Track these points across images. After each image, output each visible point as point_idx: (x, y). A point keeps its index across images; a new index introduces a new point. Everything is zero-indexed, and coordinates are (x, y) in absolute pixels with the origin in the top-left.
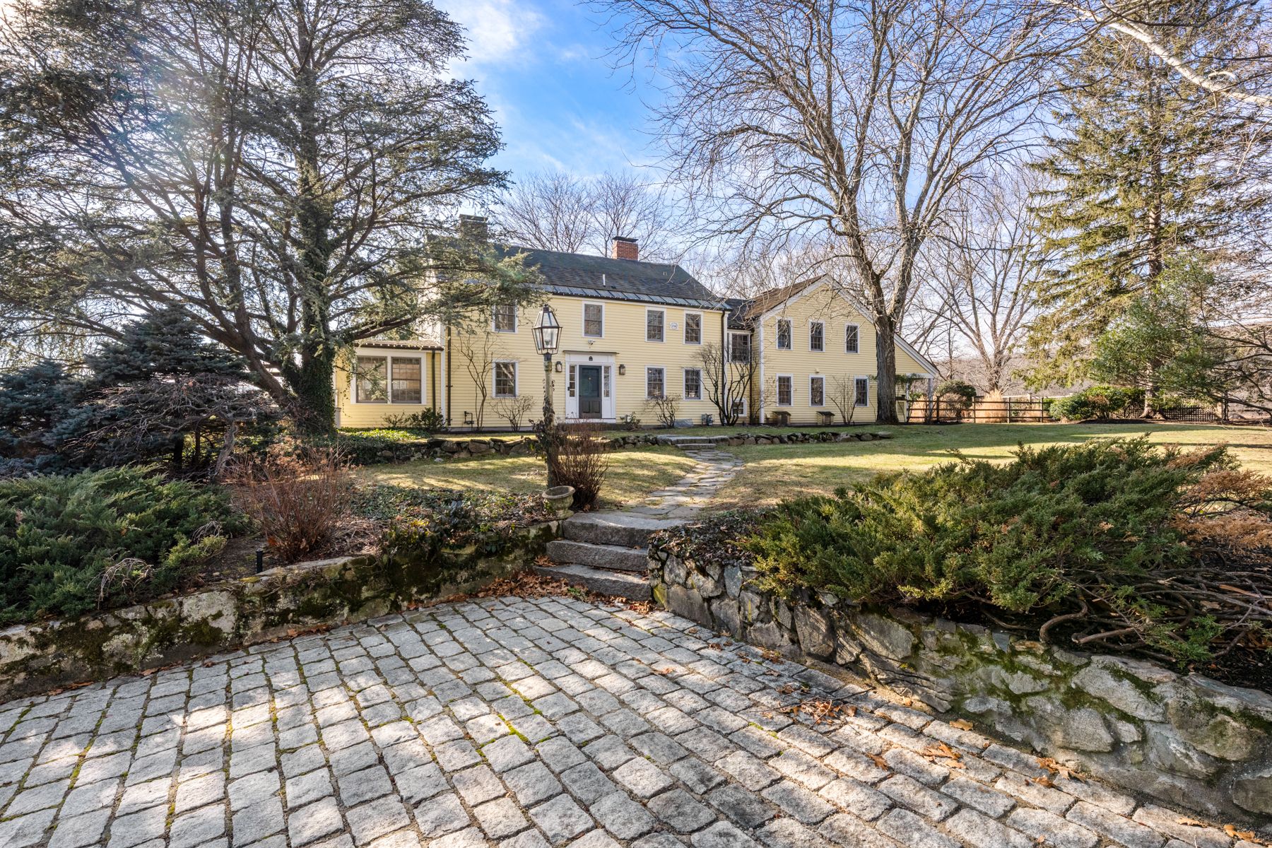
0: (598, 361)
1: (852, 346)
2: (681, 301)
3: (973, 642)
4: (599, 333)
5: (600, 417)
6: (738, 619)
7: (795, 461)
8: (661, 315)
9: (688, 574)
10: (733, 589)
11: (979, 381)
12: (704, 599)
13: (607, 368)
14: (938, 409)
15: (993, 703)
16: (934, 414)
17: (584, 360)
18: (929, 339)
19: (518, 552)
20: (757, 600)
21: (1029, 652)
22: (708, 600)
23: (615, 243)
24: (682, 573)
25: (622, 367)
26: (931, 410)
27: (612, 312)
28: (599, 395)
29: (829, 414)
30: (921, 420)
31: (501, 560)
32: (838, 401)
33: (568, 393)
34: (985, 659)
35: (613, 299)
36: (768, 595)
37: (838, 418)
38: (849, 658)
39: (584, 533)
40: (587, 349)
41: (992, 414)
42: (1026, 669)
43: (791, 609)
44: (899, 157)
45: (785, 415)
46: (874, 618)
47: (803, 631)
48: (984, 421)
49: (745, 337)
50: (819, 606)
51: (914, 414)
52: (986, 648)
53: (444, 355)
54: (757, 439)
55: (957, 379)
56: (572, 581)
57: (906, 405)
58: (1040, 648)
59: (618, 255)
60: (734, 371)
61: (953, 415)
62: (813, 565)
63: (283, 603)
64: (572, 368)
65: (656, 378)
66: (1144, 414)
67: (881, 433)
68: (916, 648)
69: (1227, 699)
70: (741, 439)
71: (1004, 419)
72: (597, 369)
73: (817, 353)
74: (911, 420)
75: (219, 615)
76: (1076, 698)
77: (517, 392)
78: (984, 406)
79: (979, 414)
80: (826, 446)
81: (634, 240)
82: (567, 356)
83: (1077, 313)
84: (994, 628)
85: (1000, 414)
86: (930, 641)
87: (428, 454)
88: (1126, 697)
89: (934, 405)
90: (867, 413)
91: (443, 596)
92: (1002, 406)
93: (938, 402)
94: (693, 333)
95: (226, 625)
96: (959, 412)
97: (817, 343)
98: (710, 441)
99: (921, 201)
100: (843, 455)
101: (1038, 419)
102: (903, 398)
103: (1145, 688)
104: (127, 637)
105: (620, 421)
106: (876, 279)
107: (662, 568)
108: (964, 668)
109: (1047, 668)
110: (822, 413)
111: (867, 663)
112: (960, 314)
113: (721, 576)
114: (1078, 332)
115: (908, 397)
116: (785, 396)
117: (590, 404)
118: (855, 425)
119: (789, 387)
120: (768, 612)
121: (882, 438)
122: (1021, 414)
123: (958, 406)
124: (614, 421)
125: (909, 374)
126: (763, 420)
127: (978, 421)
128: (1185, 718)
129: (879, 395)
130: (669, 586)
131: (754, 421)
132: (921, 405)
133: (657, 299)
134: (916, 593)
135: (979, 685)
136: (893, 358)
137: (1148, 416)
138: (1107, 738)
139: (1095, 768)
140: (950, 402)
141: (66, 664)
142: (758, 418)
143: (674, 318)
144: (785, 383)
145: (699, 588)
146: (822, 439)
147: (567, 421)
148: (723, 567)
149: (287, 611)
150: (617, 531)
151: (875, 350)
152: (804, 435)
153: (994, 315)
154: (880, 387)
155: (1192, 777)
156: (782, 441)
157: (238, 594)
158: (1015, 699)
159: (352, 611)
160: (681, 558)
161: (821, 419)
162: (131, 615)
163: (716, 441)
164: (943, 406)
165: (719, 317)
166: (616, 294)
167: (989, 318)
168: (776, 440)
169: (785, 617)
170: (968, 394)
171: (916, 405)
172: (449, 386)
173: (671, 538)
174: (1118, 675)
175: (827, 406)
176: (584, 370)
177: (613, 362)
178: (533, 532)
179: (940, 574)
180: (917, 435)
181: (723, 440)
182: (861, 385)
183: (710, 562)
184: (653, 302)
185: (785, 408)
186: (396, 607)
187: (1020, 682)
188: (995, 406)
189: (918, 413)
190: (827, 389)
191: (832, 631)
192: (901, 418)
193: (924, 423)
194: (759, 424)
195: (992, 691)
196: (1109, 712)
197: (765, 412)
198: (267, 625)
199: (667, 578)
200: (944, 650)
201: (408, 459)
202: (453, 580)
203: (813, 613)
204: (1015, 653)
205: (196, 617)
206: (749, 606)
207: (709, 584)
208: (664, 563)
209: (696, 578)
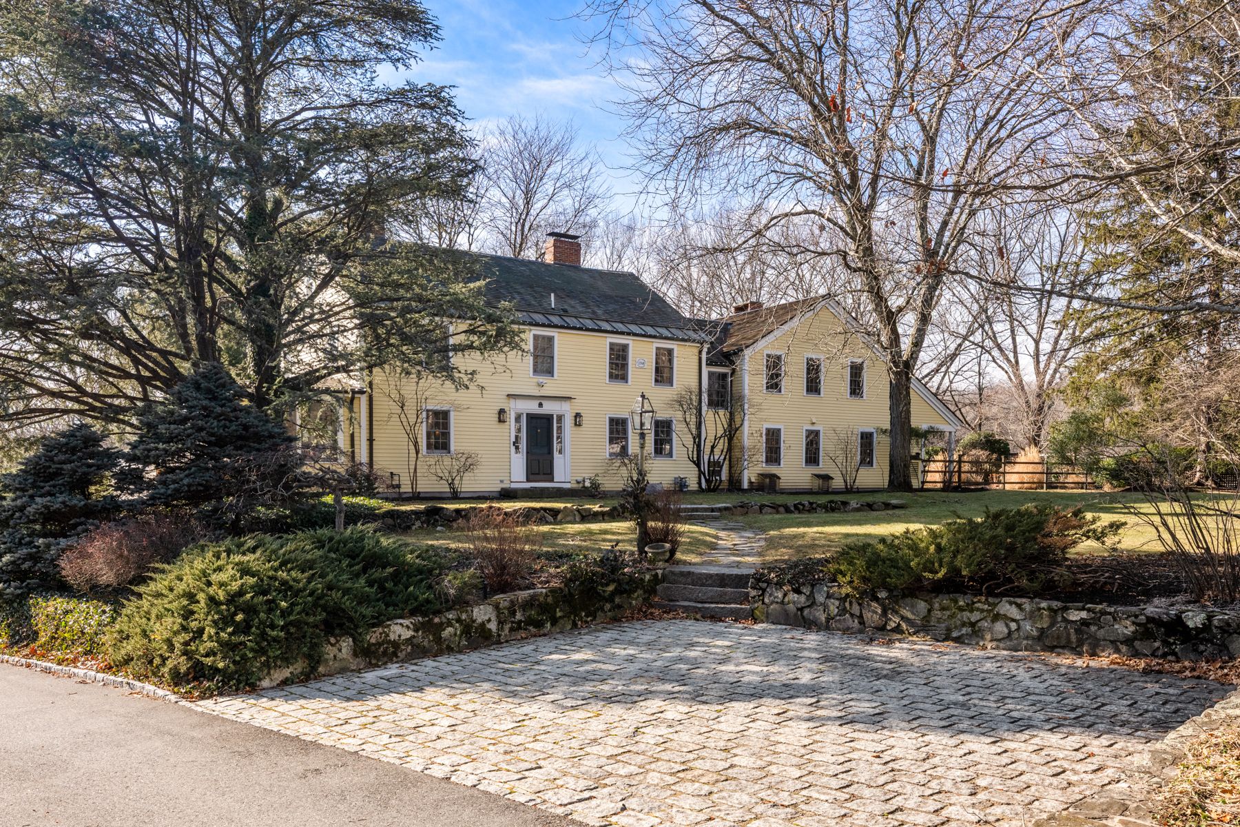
0: (549, 408)
1: (856, 388)
2: (650, 330)
3: (956, 602)
4: (550, 372)
5: (552, 480)
6: (823, 618)
7: (815, 529)
8: (625, 348)
9: (785, 595)
10: (820, 598)
11: (1016, 431)
12: (798, 609)
13: (560, 418)
14: (959, 472)
15: (964, 631)
16: (955, 479)
17: (532, 407)
18: (953, 368)
19: (640, 592)
20: (837, 603)
21: (979, 601)
22: (801, 609)
23: (551, 240)
24: (780, 595)
25: (578, 415)
26: (951, 473)
27: (566, 344)
28: (550, 452)
29: (827, 478)
30: (939, 486)
31: (629, 597)
32: (839, 460)
33: (513, 448)
34: (961, 609)
35: (568, 328)
36: (843, 600)
37: (838, 483)
38: (893, 625)
39: (681, 579)
40: (536, 392)
41: (1026, 478)
42: (978, 609)
43: (860, 604)
44: (921, 165)
45: (774, 478)
46: (908, 600)
47: (867, 615)
48: (1016, 487)
49: (724, 376)
50: (876, 599)
51: (930, 477)
52: (961, 603)
53: (364, 399)
54: (762, 507)
55: (986, 429)
56: (686, 609)
57: (921, 465)
58: (983, 599)
59: (555, 258)
60: (714, 423)
61: (980, 479)
62: (875, 576)
63: (519, 616)
64: (518, 419)
65: (618, 428)
66: (1196, 480)
67: (894, 502)
68: (929, 611)
69: (1044, 604)
70: (744, 508)
71: (1040, 484)
72: (548, 418)
73: (813, 397)
74: (927, 486)
75: (489, 620)
76: (997, 617)
77: (452, 448)
78: (1018, 468)
79: (1009, 478)
80: (836, 516)
81: (576, 237)
82: (512, 401)
83: (1126, 353)
84: (965, 594)
85: (1036, 478)
86: (937, 606)
87: (428, 523)
88: (1013, 612)
89: (955, 466)
90: (876, 476)
91: (598, 620)
92: (1039, 468)
93: (960, 462)
94: (663, 374)
95: (493, 626)
96: (987, 474)
97: (813, 386)
98: (713, 510)
99: (945, 224)
100: (860, 524)
101: (1081, 485)
102: (917, 456)
103: (1019, 606)
104: (450, 629)
105: (575, 486)
106: (890, 318)
107: (763, 594)
108: (952, 616)
109: (986, 607)
110: (818, 476)
111: (904, 626)
112: (994, 338)
113: (812, 592)
114: (1124, 379)
115: (924, 456)
116: (773, 454)
117: (540, 463)
118: (859, 491)
119: (778, 441)
120: (845, 608)
121: (895, 507)
122: (1062, 479)
123: (987, 466)
124: (568, 486)
125: (924, 427)
126: (746, 485)
127: (1008, 487)
128: (1032, 616)
129: (891, 456)
130: (768, 606)
131: (734, 485)
132: (939, 466)
133: (620, 327)
134: (930, 576)
135: (959, 623)
136: (908, 412)
137: (1199, 483)
138: (1006, 631)
139: (1001, 645)
140: (976, 463)
141: (426, 643)
142: (740, 482)
143: (642, 353)
144: (773, 437)
145: (794, 603)
146: (831, 508)
147: (514, 486)
148: (813, 586)
149: (520, 621)
150: (710, 576)
151: (888, 403)
152: (811, 504)
153: (1037, 342)
154: (893, 447)
155: (1033, 638)
156: (788, 510)
157: (497, 607)
158: (973, 625)
159: (552, 625)
160: (779, 585)
161: (818, 483)
162: (451, 616)
163: (720, 510)
164: (966, 467)
165: (696, 351)
166: (572, 321)
167: (1031, 345)
168: (782, 509)
169: (856, 609)
170: (1000, 450)
171: (933, 466)
172: (371, 440)
173: (769, 573)
174: (1011, 603)
175: (825, 466)
176: (531, 418)
177: (567, 410)
178: (648, 577)
179: (941, 566)
180: (933, 504)
181: (726, 509)
182: (867, 439)
183: (804, 584)
184: (617, 333)
185: (773, 469)
186: (575, 625)
187: (975, 616)
188: (1030, 468)
189: (934, 475)
190: (824, 444)
191: (884, 613)
192: (915, 484)
193: (942, 490)
194: (740, 490)
195: (964, 624)
196: (1007, 619)
197: (749, 475)
198: (511, 630)
199: (766, 600)
200: (943, 609)
201: (409, 527)
202: (602, 609)
203: (874, 604)
204: (974, 603)
205: (479, 621)
206: (832, 608)
207: (803, 599)
208: (764, 590)
209: (793, 596)
